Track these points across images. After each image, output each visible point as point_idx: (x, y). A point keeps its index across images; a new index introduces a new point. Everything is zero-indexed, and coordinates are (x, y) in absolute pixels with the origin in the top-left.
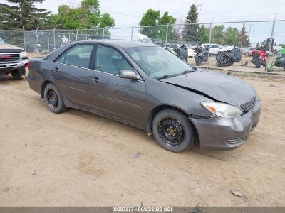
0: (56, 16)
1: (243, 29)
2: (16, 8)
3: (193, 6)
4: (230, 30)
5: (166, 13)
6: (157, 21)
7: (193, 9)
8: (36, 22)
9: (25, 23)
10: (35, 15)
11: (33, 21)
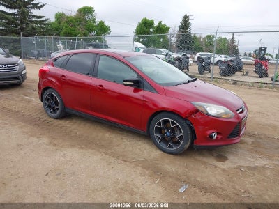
0: (53, 23)
1: (233, 39)
2: (14, 14)
3: (186, 15)
4: (220, 39)
5: (160, 22)
6: (151, 30)
7: (186, 19)
8: (33, 28)
9: (22, 29)
10: (33, 22)
11: (30, 28)
